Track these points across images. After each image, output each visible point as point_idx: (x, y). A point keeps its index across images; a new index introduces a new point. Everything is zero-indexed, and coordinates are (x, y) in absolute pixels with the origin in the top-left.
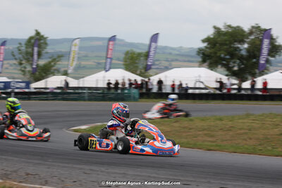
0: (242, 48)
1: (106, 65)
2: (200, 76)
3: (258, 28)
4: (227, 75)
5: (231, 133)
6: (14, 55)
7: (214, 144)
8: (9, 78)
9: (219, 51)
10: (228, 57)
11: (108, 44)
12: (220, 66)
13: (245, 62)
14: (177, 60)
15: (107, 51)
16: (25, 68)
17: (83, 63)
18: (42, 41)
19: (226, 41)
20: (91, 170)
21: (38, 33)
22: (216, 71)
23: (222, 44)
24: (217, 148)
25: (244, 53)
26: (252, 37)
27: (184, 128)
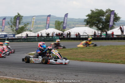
0: (103, 18)
1: (46, 27)
2: (85, 31)
3: (109, 10)
4: (97, 30)
5: (92, 54)
6: (9, 23)
7: (84, 58)
8: (6, 33)
9: (94, 20)
10: (97, 22)
11: (47, 18)
12: (94, 26)
13: (104, 24)
14: (78, 24)
15: (47, 21)
16: (13, 28)
17: (39, 26)
18: (20, 17)
19: (96, 16)
20: (27, 70)
21: (19, 14)
22: (92, 28)
23: (94, 17)
24: (85, 60)
25: (104, 20)
26: (107, 14)
27: (73, 52)
